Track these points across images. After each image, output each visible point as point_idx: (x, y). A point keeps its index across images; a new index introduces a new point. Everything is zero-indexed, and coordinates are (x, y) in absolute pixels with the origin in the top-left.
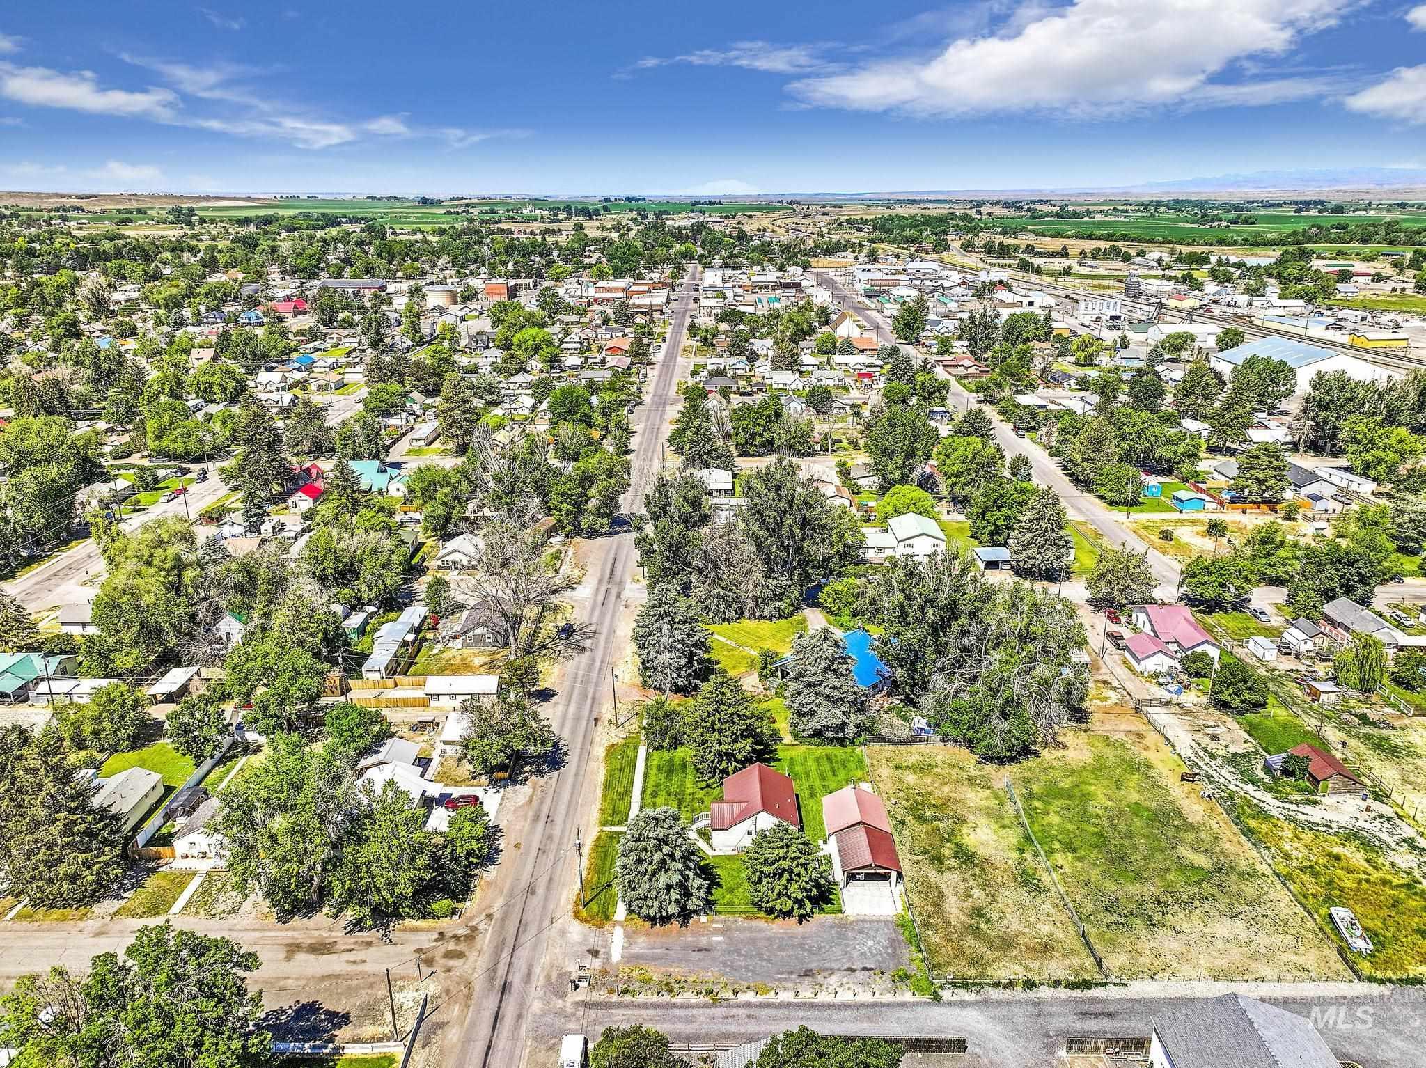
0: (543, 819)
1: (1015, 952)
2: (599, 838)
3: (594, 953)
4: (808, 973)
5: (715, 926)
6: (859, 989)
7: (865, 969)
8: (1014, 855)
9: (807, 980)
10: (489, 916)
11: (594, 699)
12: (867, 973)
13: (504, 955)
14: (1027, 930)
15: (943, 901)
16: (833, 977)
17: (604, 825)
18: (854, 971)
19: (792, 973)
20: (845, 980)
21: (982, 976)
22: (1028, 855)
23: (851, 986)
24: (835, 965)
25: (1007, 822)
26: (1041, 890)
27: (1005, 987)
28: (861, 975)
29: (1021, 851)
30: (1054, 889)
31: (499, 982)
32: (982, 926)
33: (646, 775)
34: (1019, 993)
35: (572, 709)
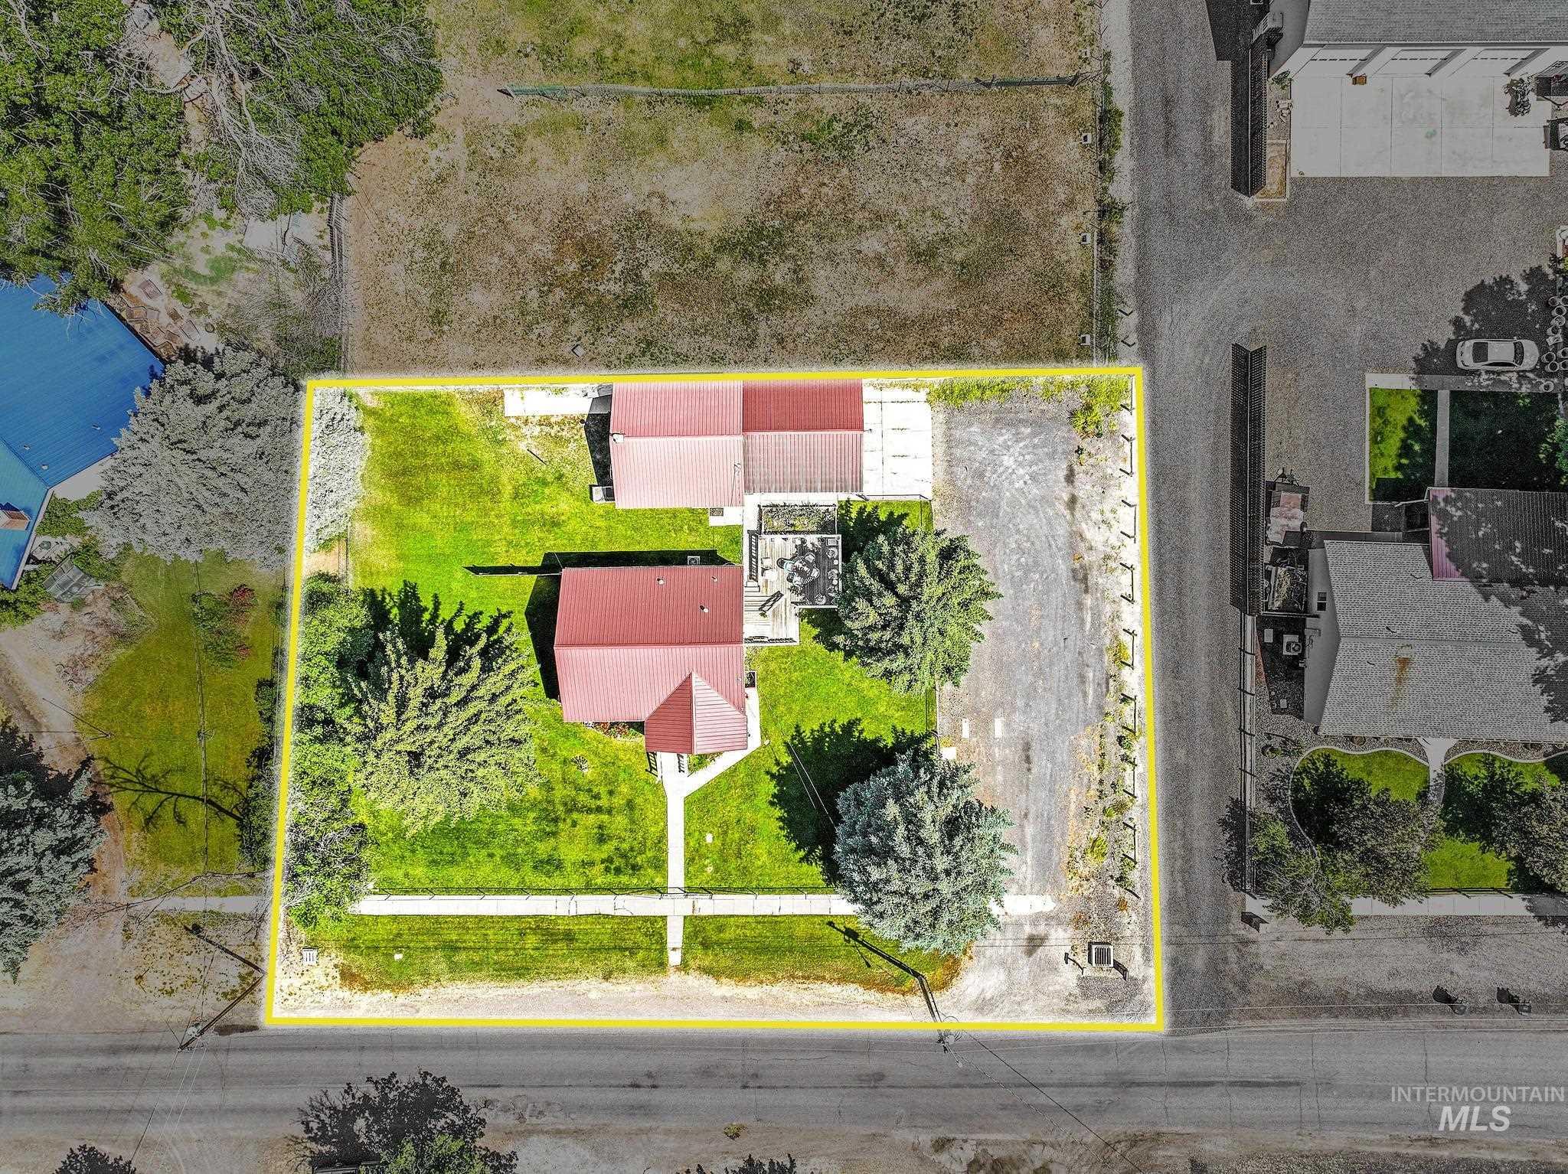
0: (641, 1096)
1: (1028, 214)
2: (707, 971)
3: (1034, 943)
4: (1081, 577)
5: (966, 733)
6: (1115, 494)
7: (1070, 478)
8: (756, 145)
9: (1096, 578)
10: (941, 1145)
11: (114, 1050)
12: (1080, 477)
13: (1042, 1100)
14: (970, 180)
15: (892, 312)
16: (1088, 535)
17: (662, 965)
18: (1073, 501)
19: (1080, 605)
20: (1095, 516)
21: (1082, 284)
22: (759, 117)
23: (1107, 507)
24: (1062, 531)
25: (644, 129)
26: (863, 122)
27: (1112, 251)
28: (1084, 488)
29: (741, 126)
30: (862, 99)
31: (1106, 1094)
32: (959, 255)
33: (481, 890)
34: (1125, 231)
35: (173, 1099)
